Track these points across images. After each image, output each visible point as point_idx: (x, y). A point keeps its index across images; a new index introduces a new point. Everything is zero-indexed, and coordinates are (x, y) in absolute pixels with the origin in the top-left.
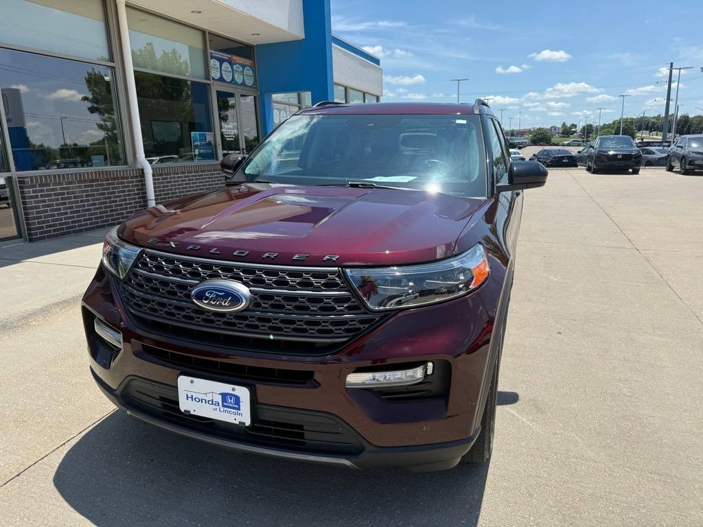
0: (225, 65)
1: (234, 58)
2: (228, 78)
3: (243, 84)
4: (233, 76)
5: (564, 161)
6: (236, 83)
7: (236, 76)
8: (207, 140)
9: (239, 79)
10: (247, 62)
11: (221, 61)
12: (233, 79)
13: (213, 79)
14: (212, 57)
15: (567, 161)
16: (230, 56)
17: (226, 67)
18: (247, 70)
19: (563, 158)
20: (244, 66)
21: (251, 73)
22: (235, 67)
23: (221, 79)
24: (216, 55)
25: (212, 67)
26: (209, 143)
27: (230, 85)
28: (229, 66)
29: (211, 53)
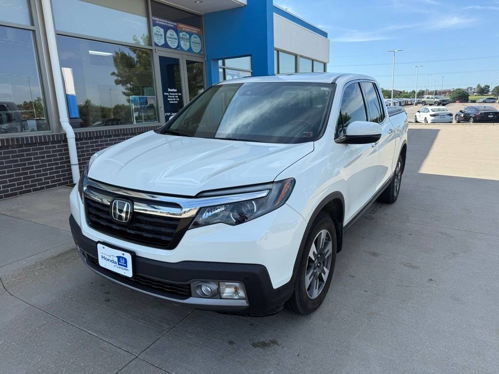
0: (170, 33)
1: (181, 26)
2: (173, 44)
3: (190, 50)
4: (179, 43)
5: (489, 116)
6: (182, 49)
7: (182, 43)
8: (149, 103)
9: (185, 45)
10: (195, 30)
11: (166, 29)
12: (179, 45)
13: (156, 45)
14: (155, 25)
15: (492, 116)
16: (176, 24)
17: (171, 35)
18: (194, 37)
19: (489, 114)
20: (191, 34)
21: (198, 40)
22: (181, 34)
23: (166, 45)
24: (160, 23)
25: (156, 34)
26: (152, 107)
27: (176, 51)
28: (174, 33)
29: (153, 20)
